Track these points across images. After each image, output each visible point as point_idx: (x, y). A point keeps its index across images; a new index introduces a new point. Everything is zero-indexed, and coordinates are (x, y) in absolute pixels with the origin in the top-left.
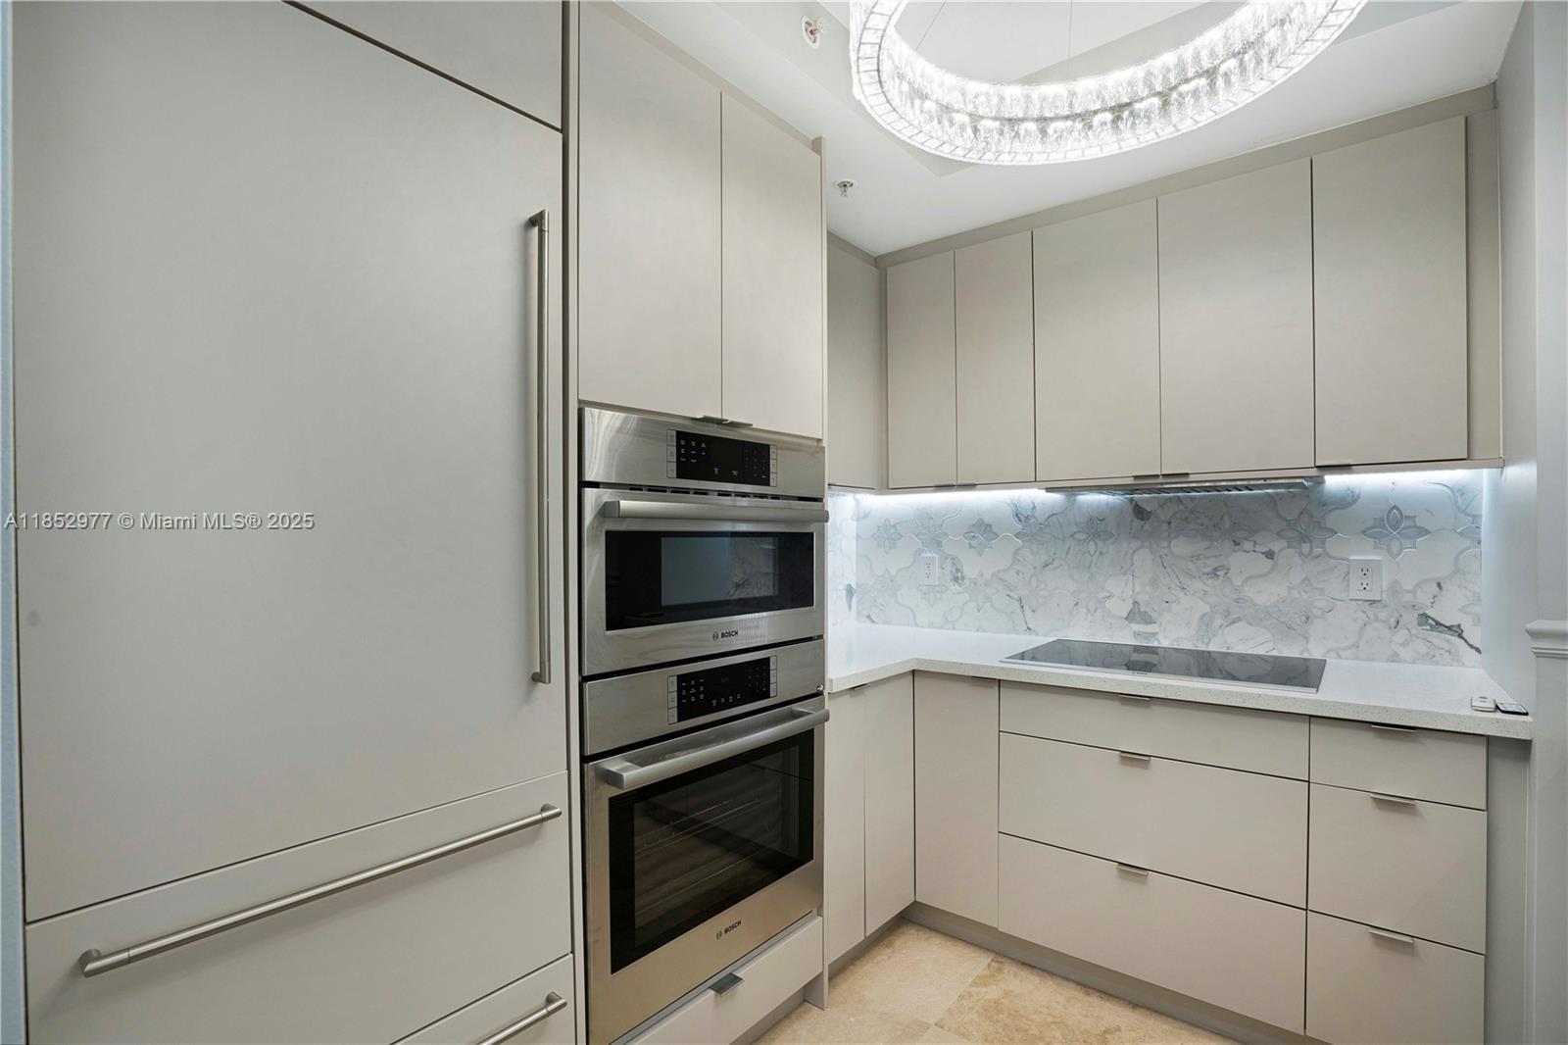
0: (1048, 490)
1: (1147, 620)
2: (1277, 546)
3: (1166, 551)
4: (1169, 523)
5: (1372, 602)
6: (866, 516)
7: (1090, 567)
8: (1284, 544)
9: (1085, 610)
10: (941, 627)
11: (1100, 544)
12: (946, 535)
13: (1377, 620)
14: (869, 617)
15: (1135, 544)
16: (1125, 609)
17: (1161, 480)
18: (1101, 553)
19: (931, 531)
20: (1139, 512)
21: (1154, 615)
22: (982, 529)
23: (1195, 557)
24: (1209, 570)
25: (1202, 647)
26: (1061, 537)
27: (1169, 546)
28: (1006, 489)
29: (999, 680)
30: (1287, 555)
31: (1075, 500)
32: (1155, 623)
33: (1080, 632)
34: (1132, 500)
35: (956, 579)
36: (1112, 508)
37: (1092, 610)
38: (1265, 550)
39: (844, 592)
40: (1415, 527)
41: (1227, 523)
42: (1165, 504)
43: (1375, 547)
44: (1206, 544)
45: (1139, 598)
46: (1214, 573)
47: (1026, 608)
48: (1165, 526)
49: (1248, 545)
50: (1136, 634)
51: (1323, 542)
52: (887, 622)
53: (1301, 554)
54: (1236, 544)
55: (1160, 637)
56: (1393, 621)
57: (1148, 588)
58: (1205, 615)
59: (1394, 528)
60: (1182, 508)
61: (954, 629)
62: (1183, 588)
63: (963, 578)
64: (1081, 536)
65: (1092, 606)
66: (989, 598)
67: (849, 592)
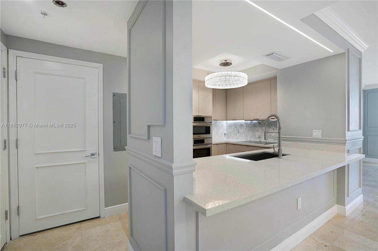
0: (245, 121)
2: (274, 128)
6: (227, 123)
7: (254, 131)
8: (275, 128)
10: (237, 139)
11: (255, 127)
12: (237, 126)
14: (228, 138)
15: (259, 128)
16: (258, 137)
18: (255, 129)
19: (235, 125)
20: (259, 123)
21: (261, 137)
22: (241, 125)
27: (263, 128)
31: (252, 122)
33: (252, 140)
34: (258, 122)
35: (238, 132)
36: (256, 123)
39: (224, 134)
41: (269, 125)
42: (262, 122)
45: (259, 135)
47: (247, 136)
48: (262, 125)
50: (259, 140)
52: (230, 139)
54: (270, 128)
64: (253, 126)
65: (254, 136)
66: (242, 135)
67: (225, 134)
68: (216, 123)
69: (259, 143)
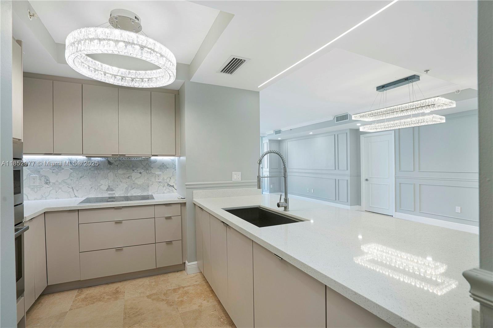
0: (87, 157)
1: (112, 190)
3: (117, 173)
4: (117, 166)
5: (160, 182)
7: (95, 177)
8: (143, 170)
9: (94, 189)
10: (40, 199)
11: (98, 171)
12: (42, 169)
13: (161, 185)
15: (108, 171)
17: (119, 156)
18: (99, 173)
19: (35, 168)
20: (109, 163)
21: (114, 189)
22: (58, 167)
23: (124, 174)
24: (127, 177)
25: (126, 195)
26: (86, 169)
27: (117, 171)
28: (66, 155)
29: (78, 210)
30: (144, 173)
31: (91, 159)
32: (114, 191)
33: (92, 195)
34: (108, 160)
35: (47, 183)
36: (101, 162)
37: (96, 189)
38: (139, 172)
40: (166, 167)
41: (131, 166)
42: (116, 161)
43: (160, 171)
44: (127, 171)
45: (110, 185)
46: (128, 178)
47: (74, 190)
48: (116, 166)
49: (136, 171)
50: (109, 194)
51: (151, 170)
53: (147, 173)
54: (133, 171)
55: (116, 194)
56: (163, 186)
57: (112, 182)
58: (126, 188)
59: (163, 167)
60: (120, 162)
61: (46, 199)
62: (121, 182)
63: (50, 182)
64: (92, 169)
65: (96, 188)
66: (60, 188)
69: (109, 200)
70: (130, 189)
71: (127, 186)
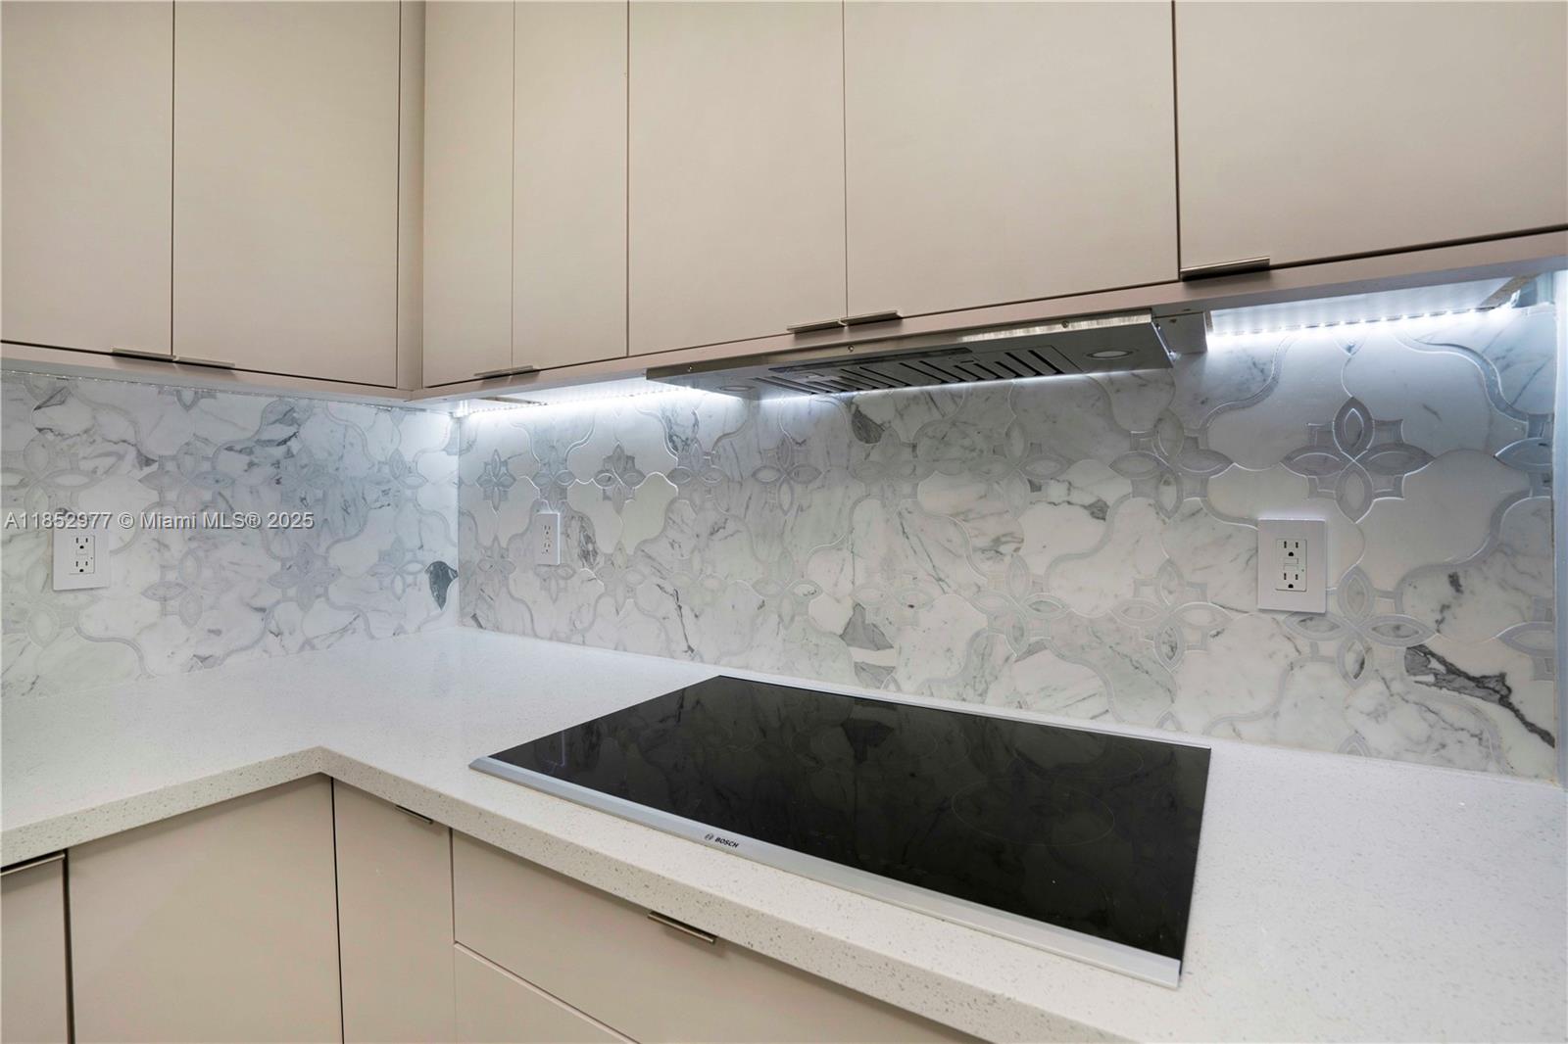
1: (879, 643)
2: (1112, 491)
3: (908, 504)
4: (914, 447)
5: (1307, 617)
6: (470, 446)
7: (781, 535)
8: (1123, 487)
9: (775, 618)
10: (567, 640)
11: (799, 489)
12: (572, 476)
13: (1316, 656)
14: (474, 617)
15: (856, 490)
16: (836, 617)
18: (801, 509)
19: (550, 470)
20: (864, 426)
21: (889, 632)
22: (621, 465)
23: (961, 515)
24: (983, 542)
26: (737, 477)
27: (914, 494)
30: (1134, 513)
31: (759, 406)
32: (892, 647)
34: (849, 403)
35: (585, 556)
36: (816, 420)
37: (787, 619)
38: (1089, 500)
39: (424, 576)
40: (1399, 445)
41: (1018, 446)
42: (907, 407)
43: (1313, 493)
44: (979, 489)
45: (863, 596)
46: (995, 548)
47: (686, 610)
48: (907, 454)
49: (1056, 491)
50: (860, 668)
51: (1205, 482)
52: (497, 628)
53: (1159, 508)
54: (1035, 487)
55: (900, 675)
56: (1350, 662)
57: (878, 578)
58: (978, 634)
59: (1354, 446)
60: (936, 415)
61: (584, 644)
62: (940, 580)
63: (595, 553)
64: (767, 475)
65: (786, 609)
66: (631, 590)
67: (440, 575)
68: (281, 431)
70: (1002, 648)
71: (980, 621)
